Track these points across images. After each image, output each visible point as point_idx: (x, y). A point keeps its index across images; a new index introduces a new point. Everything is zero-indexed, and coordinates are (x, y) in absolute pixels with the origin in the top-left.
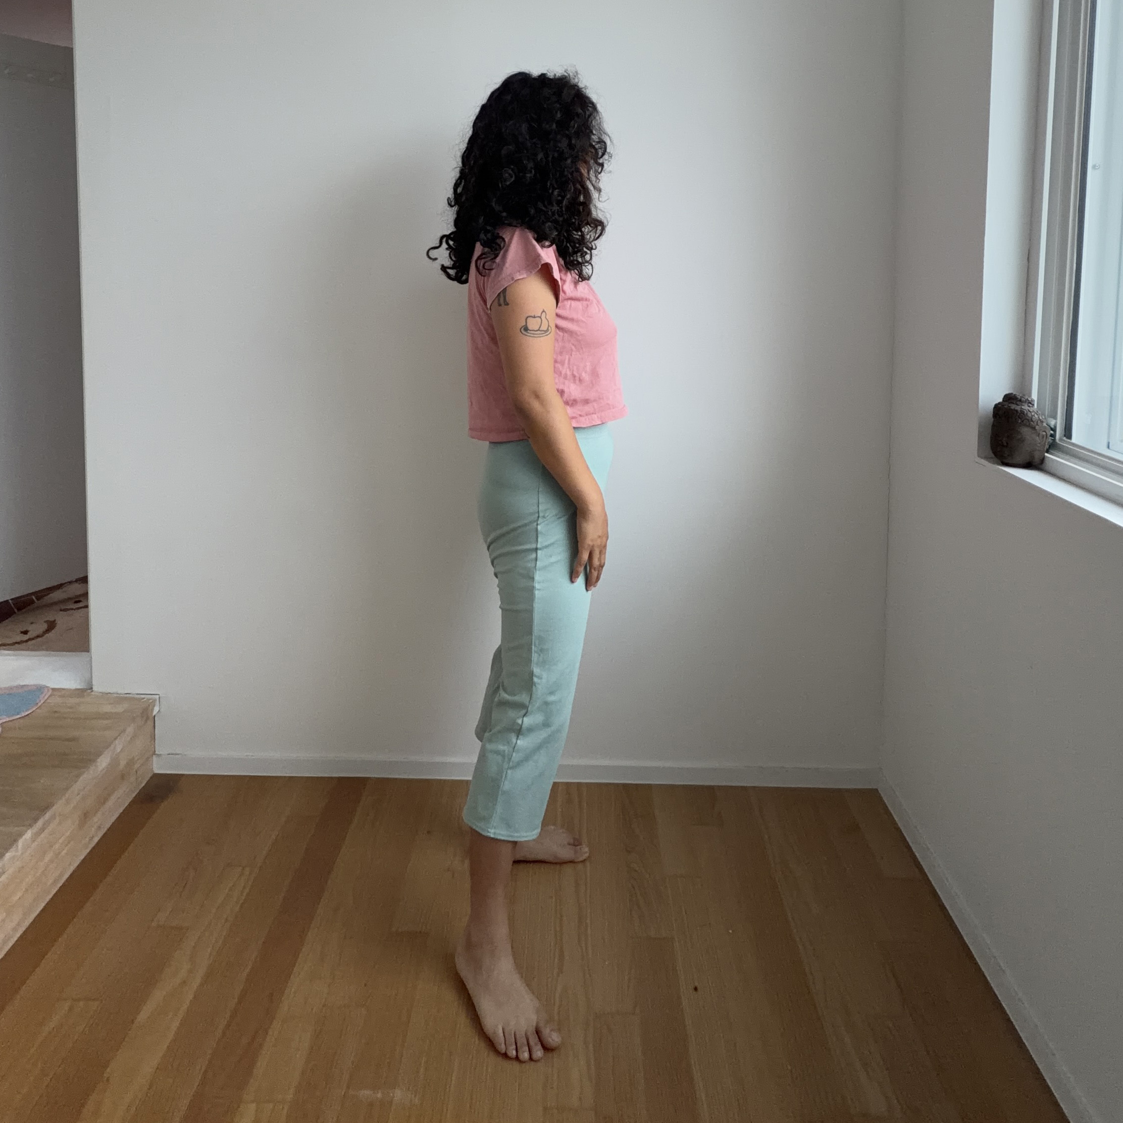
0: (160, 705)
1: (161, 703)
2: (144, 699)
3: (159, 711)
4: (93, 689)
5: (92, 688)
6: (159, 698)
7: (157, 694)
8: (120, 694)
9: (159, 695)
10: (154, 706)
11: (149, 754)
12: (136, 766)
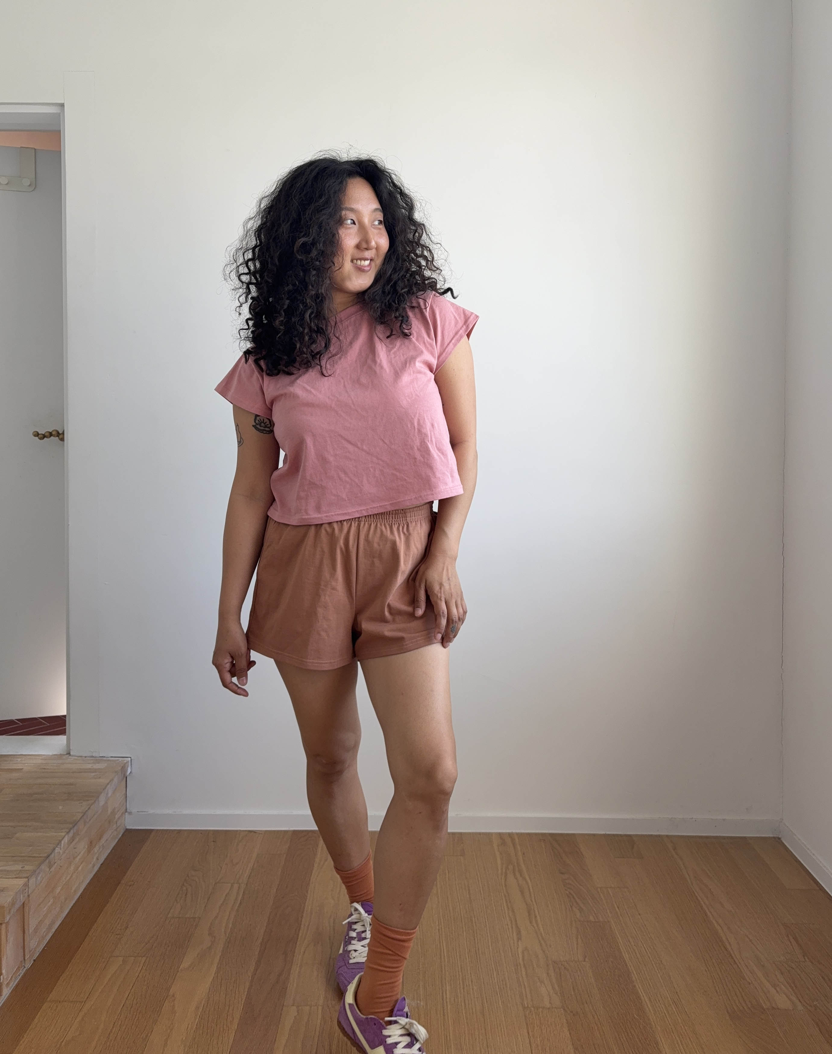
0: (131, 767)
1: (132, 765)
2: (118, 760)
3: (131, 772)
4: (71, 754)
5: (69, 754)
6: (131, 760)
7: (129, 757)
8: (96, 757)
9: (131, 758)
10: (128, 767)
11: (123, 810)
12: (117, 816)
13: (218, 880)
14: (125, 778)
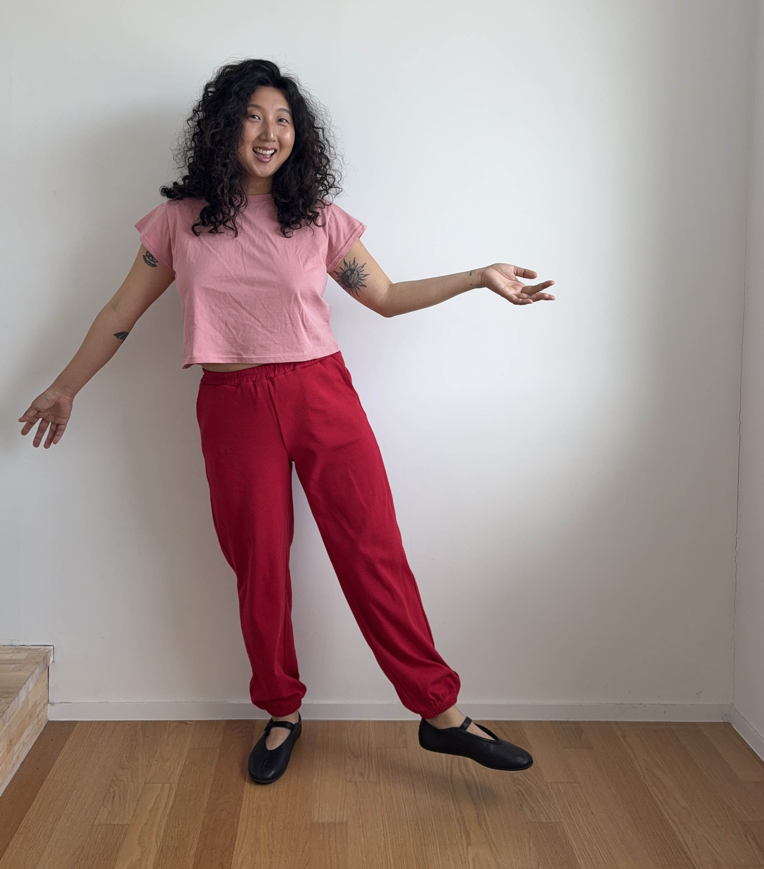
0: (54, 656)
1: (55, 653)
2: (40, 649)
3: (53, 661)
6: (54, 648)
7: (51, 646)
8: (16, 646)
10: (50, 656)
11: (45, 702)
12: (38, 710)
13: (147, 781)
14: (47, 669)
